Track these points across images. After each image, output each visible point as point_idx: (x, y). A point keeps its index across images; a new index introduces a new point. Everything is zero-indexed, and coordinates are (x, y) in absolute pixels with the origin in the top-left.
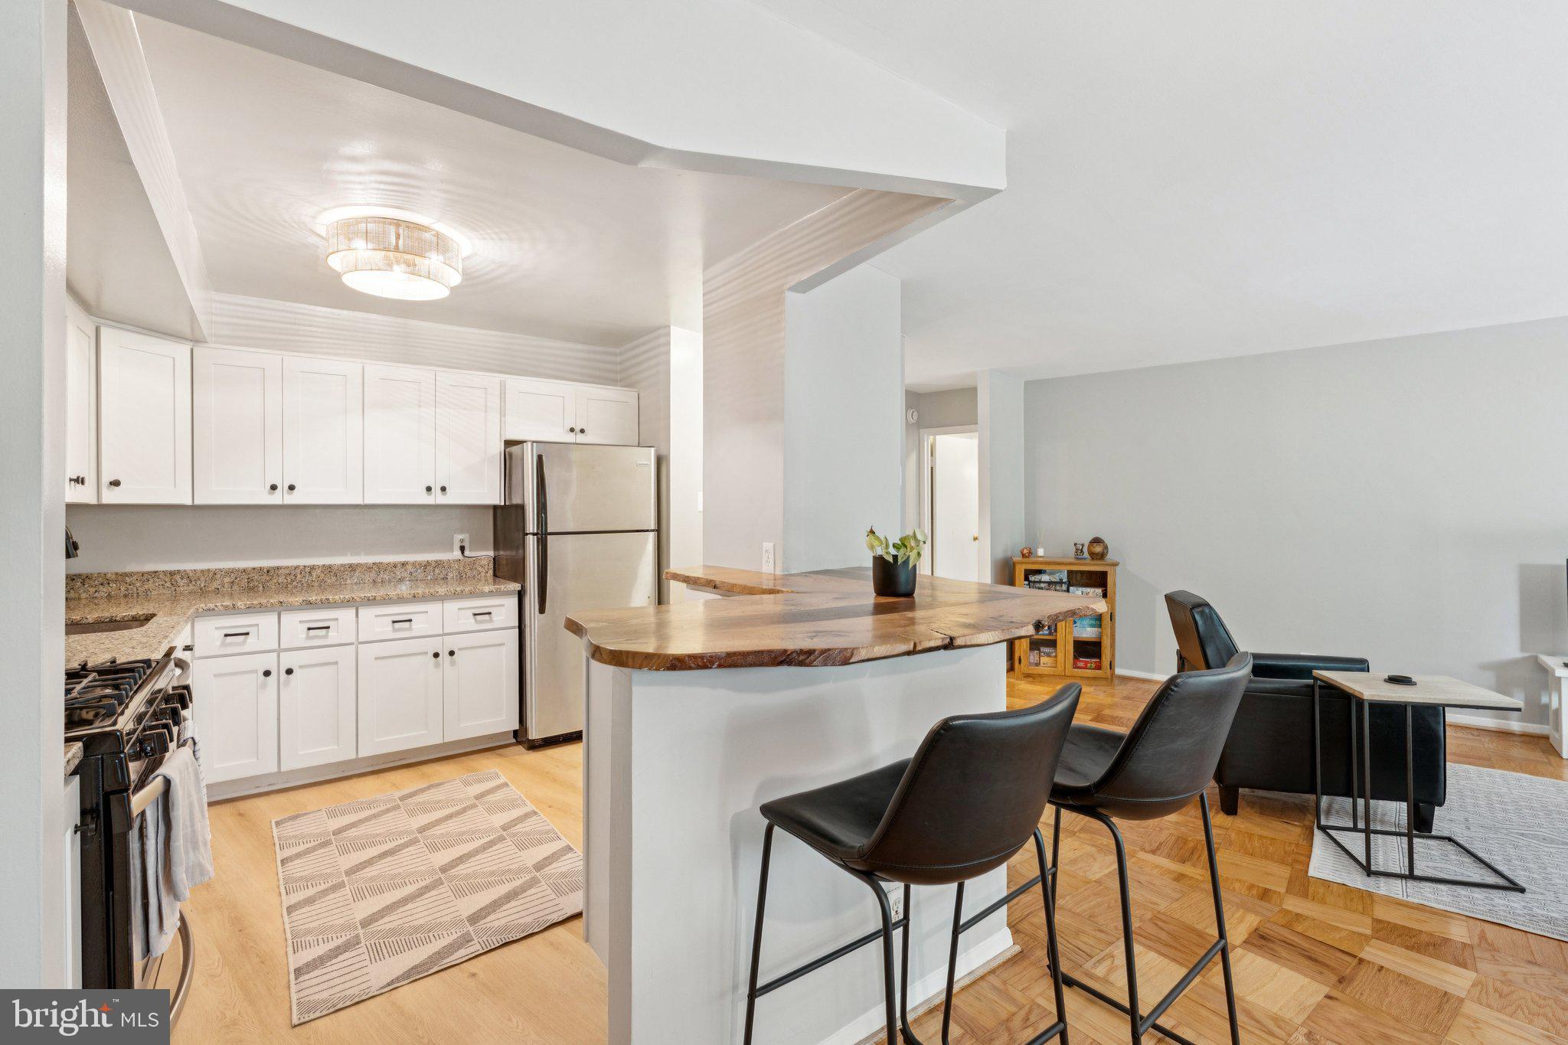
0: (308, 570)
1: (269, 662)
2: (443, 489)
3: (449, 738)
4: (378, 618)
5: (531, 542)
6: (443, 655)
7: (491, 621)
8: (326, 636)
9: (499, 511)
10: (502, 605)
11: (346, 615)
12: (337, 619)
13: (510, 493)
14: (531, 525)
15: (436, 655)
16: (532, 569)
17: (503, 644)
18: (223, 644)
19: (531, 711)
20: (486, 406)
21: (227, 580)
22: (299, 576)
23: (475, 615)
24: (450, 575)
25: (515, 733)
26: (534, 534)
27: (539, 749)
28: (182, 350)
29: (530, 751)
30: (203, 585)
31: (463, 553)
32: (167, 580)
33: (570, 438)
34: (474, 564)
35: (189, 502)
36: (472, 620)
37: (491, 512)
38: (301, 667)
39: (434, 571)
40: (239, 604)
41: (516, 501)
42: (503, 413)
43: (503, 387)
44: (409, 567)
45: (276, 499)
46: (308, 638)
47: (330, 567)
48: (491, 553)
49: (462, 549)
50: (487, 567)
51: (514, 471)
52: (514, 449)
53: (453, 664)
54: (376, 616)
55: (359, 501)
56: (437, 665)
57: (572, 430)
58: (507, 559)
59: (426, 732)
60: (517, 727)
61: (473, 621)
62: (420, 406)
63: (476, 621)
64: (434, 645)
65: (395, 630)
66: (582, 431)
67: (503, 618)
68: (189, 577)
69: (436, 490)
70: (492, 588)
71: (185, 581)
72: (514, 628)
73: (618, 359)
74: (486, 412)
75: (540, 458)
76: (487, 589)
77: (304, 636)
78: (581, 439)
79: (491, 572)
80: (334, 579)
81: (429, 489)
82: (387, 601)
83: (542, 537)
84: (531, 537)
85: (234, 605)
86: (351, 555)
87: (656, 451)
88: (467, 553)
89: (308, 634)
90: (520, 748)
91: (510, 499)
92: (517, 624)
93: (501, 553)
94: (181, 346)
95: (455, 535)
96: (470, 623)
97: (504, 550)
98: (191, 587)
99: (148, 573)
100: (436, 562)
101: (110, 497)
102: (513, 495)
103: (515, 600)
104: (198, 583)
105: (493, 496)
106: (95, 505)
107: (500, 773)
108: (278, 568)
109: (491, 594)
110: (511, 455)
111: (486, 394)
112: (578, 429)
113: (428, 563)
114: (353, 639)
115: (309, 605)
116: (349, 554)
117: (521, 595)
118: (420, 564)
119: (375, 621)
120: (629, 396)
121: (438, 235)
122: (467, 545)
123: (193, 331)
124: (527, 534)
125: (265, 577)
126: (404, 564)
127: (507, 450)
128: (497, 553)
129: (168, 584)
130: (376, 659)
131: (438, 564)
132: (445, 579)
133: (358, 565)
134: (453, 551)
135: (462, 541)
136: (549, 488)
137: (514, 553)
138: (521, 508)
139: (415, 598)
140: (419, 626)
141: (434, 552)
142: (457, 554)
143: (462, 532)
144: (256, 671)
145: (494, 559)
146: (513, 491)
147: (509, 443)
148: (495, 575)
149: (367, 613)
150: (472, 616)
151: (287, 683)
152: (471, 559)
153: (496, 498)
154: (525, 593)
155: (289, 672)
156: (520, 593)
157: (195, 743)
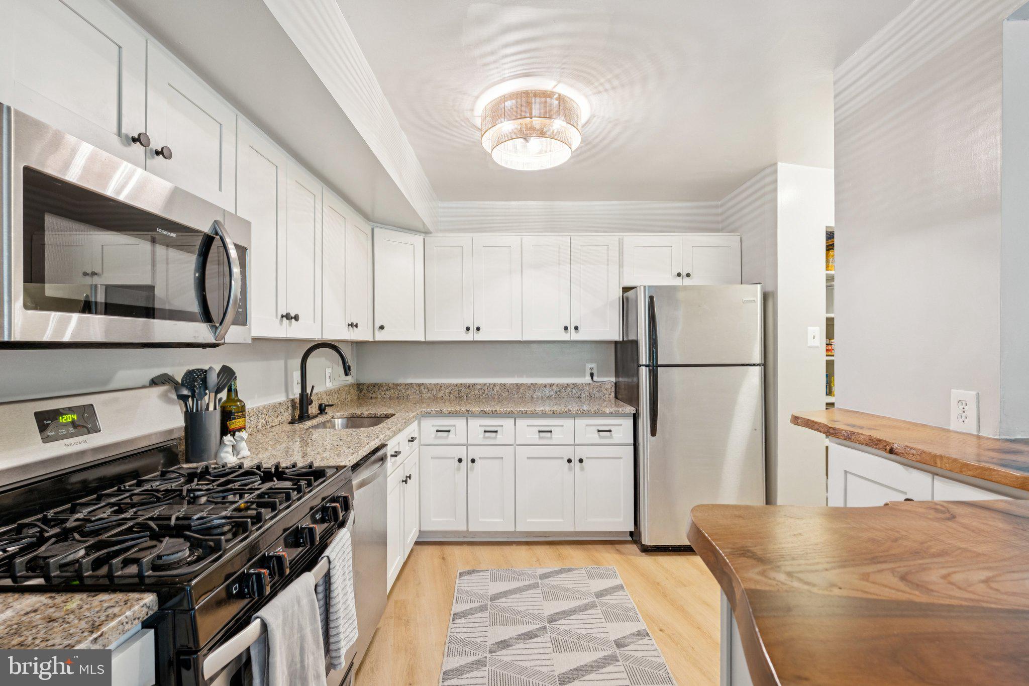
0: (491, 386)
1: (461, 452)
2: (576, 328)
3: (579, 529)
4: (529, 427)
5: (644, 373)
6: (575, 462)
7: (611, 437)
8: (495, 438)
9: (619, 346)
10: (621, 425)
11: (508, 423)
12: (502, 426)
13: (627, 331)
14: (644, 359)
15: (569, 461)
16: (644, 397)
17: (620, 458)
18: (436, 437)
19: (644, 520)
20: (608, 260)
21: (447, 391)
22: (486, 391)
23: (599, 431)
24: (583, 395)
25: (631, 534)
26: (646, 366)
27: (650, 553)
28: (418, 240)
29: (643, 554)
30: (435, 394)
31: (592, 378)
32: (417, 389)
33: (678, 282)
34: (600, 387)
35: (423, 340)
36: (596, 435)
37: (613, 346)
38: (480, 458)
39: (572, 391)
40: (444, 410)
41: (632, 337)
42: (621, 265)
43: (621, 243)
44: (555, 388)
45: (470, 337)
46: (485, 438)
47: (505, 385)
48: (613, 379)
49: (592, 375)
50: (610, 390)
51: (630, 312)
52: (630, 294)
53: (582, 469)
54: (528, 426)
55: (519, 338)
56: (570, 469)
57: (679, 275)
58: (625, 385)
59: (561, 520)
60: (632, 529)
61: (598, 436)
62: (559, 264)
63: (599, 436)
64: (568, 452)
65: (540, 438)
66: (688, 275)
67: (621, 436)
68: (428, 388)
69: (571, 329)
70: (613, 410)
71: (426, 390)
72: (629, 445)
73: (720, 210)
74: (608, 265)
75: (651, 298)
76: (608, 410)
77: (482, 436)
78: (687, 282)
79: (613, 395)
80: (507, 393)
81: (566, 328)
82: (534, 415)
83: (654, 368)
84: (644, 368)
85: (441, 410)
86: (518, 377)
87: (762, 288)
88: (595, 378)
89: (484, 435)
90: (634, 548)
91: (627, 335)
92: (632, 442)
93: (621, 379)
94: (419, 237)
95: (587, 364)
96: (595, 437)
97: (622, 377)
98: (429, 395)
99: (408, 384)
100: (573, 384)
101: (380, 336)
102: (629, 332)
103: (630, 422)
104: (433, 392)
105: (614, 334)
106: (372, 341)
107: (617, 573)
108: (475, 384)
109: (611, 415)
110: (627, 299)
111: (608, 250)
112: (684, 274)
113: (568, 385)
114: (512, 442)
115: (484, 414)
116: (516, 376)
117: (635, 417)
118: (562, 386)
119: (527, 429)
120: (733, 240)
121: (560, 98)
122: (595, 372)
123: (424, 227)
124: (641, 366)
125: (468, 390)
126: (551, 385)
127: (624, 295)
128: (617, 380)
129: (418, 392)
130: (528, 458)
131: (575, 386)
132: (579, 397)
133: (521, 384)
134: (585, 377)
135: (591, 369)
136: (659, 327)
137: (630, 380)
138: (635, 343)
139: (554, 415)
140: (558, 436)
141: (572, 377)
142: (588, 379)
143: (591, 362)
144: (454, 458)
145: (616, 384)
146: (629, 329)
147: (626, 289)
148: (616, 397)
149: (522, 423)
150: (596, 432)
151: (472, 469)
152: (598, 384)
153: (616, 336)
154: (638, 416)
155: (473, 461)
156: (634, 415)
157: (330, 562)
